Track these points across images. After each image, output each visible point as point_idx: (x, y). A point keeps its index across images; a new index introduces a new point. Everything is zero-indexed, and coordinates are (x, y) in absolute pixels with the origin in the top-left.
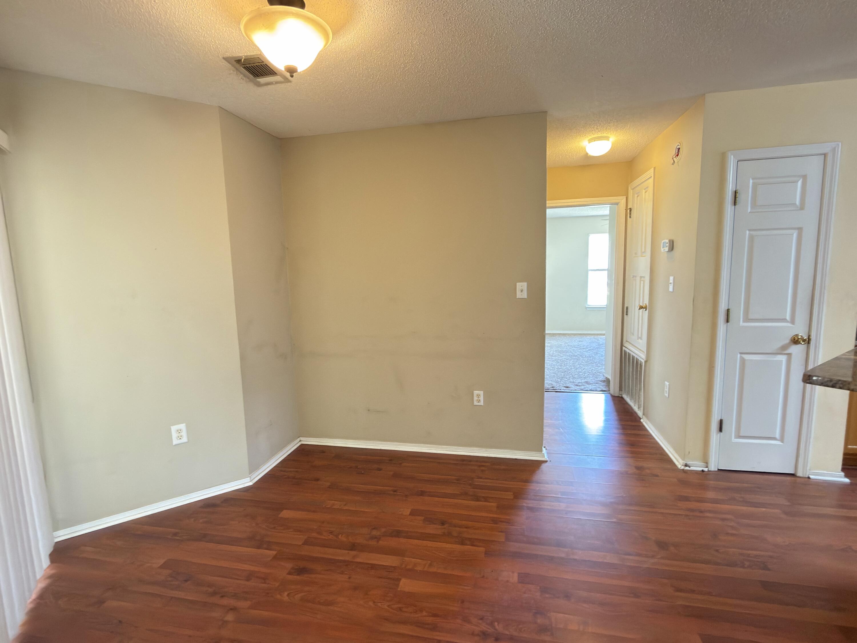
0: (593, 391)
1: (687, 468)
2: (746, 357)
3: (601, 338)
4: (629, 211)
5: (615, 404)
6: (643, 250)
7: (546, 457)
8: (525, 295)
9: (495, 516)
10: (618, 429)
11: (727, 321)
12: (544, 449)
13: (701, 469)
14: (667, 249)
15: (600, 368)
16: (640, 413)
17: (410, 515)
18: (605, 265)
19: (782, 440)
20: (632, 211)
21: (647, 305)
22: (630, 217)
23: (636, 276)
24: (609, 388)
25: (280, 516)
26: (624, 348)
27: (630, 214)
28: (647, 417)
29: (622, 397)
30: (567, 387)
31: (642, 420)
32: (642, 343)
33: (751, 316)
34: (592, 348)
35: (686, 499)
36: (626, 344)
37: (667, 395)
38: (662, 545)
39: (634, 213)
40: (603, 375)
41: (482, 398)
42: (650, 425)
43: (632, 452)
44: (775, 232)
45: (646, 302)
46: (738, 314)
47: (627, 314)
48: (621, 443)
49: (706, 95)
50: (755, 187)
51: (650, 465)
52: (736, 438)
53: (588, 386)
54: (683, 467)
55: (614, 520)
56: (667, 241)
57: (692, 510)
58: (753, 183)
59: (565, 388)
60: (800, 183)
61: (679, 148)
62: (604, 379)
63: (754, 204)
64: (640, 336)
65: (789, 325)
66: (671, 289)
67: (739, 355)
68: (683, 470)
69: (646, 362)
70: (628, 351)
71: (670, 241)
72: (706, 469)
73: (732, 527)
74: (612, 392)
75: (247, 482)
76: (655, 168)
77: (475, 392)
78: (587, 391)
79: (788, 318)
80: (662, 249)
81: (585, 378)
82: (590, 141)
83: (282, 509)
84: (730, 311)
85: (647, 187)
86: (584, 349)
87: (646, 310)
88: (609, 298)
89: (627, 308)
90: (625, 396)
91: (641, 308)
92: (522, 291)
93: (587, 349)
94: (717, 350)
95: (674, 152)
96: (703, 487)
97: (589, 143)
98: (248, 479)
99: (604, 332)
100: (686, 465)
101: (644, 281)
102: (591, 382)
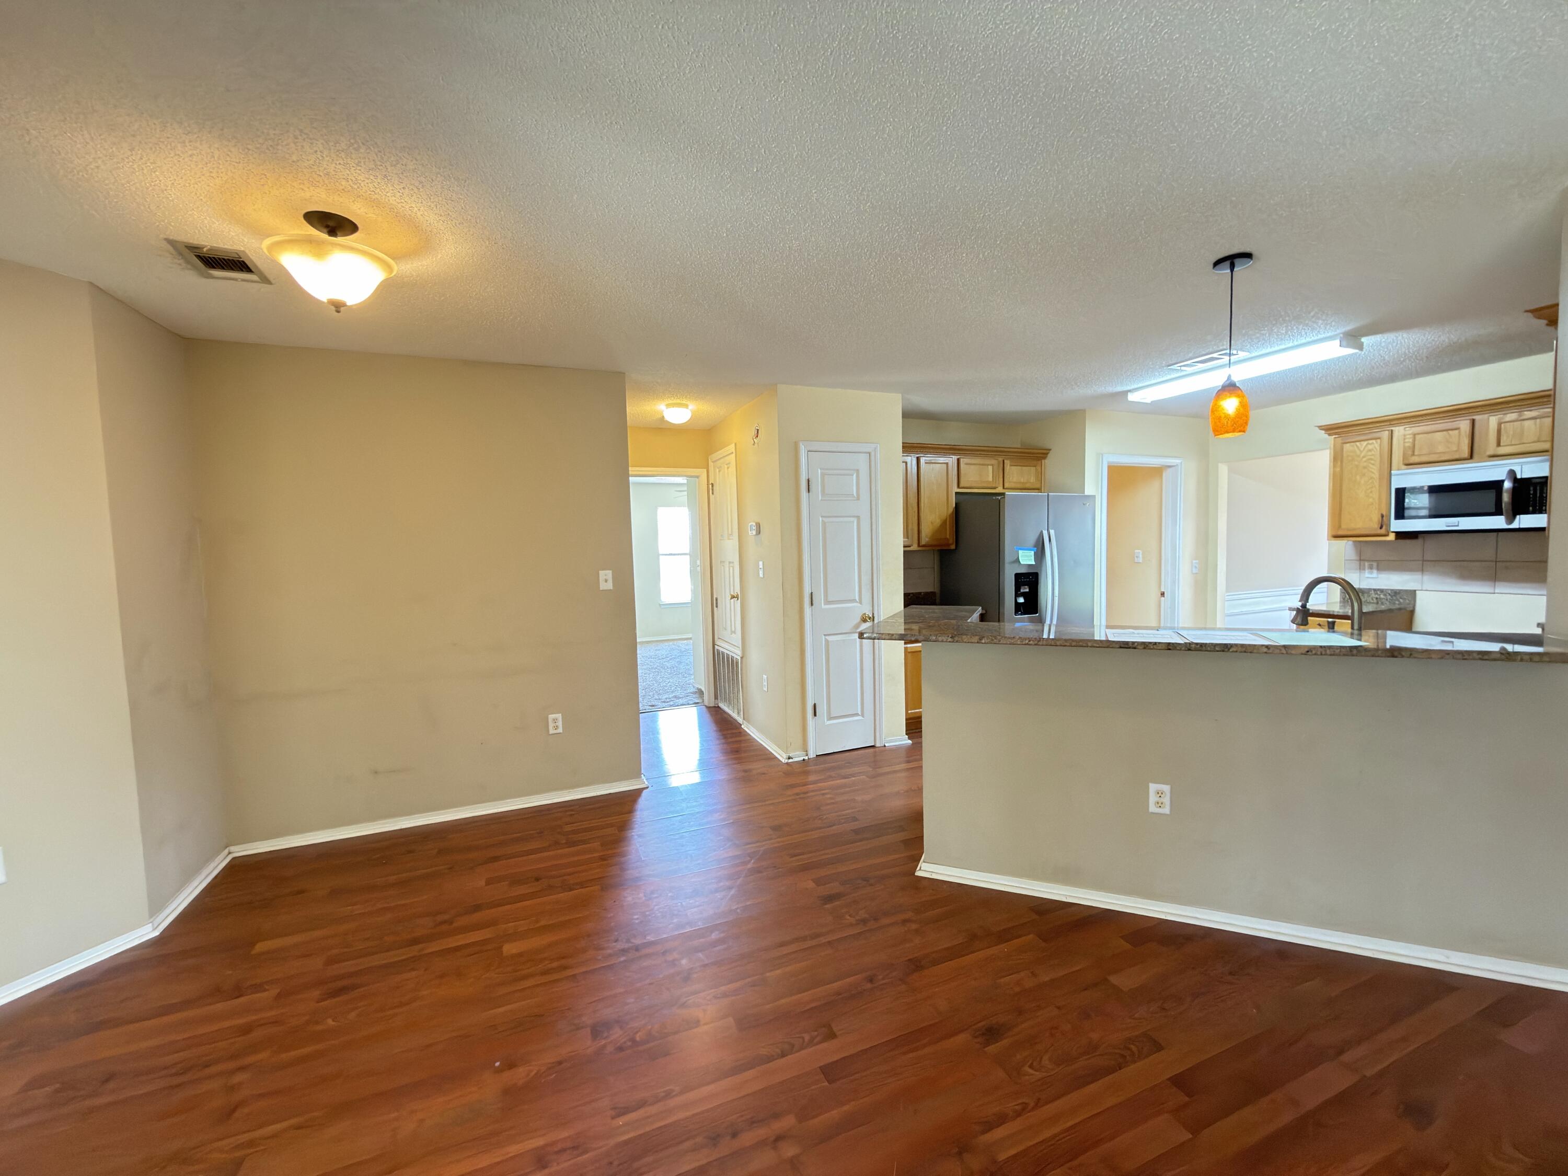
0: (685, 705)
1: (791, 760)
2: (830, 638)
3: (682, 644)
4: (711, 487)
5: (712, 715)
6: (730, 533)
7: (646, 783)
8: (609, 586)
9: (601, 854)
10: (718, 739)
11: (812, 604)
12: (642, 775)
13: (802, 759)
14: (754, 533)
15: (687, 679)
16: (740, 720)
17: (486, 885)
18: (686, 547)
19: (863, 715)
20: (714, 487)
21: (739, 593)
22: (713, 493)
23: (724, 562)
24: (703, 700)
25: (253, 952)
26: (716, 646)
27: (713, 490)
28: (748, 722)
29: (718, 707)
30: (653, 706)
31: (742, 726)
32: (737, 638)
33: (830, 599)
34: (673, 656)
35: (792, 786)
36: (718, 642)
37: (765, 689)
38: (775, 828)
39: (716, 488)
40: (694, 687)
41: (560, 724)
42: (752, 728)
43: (736, 759)
44: (842, 519)
45: (738, 590)
46: (819, 598)
47: (717, 607)
48: (726, 753)
49: (778, 385)
50: (823, 475)
51: (757, 767)
52: (828, 720)
53: (678, 701)
54: (786, 761)
55: (732, 821)
56: (754, 524)
57: (797, 794)
58: (821, 473)
59: (651, 708)
60: (855, 475)
61: (758, 430)
62: (694, 690)
63: (823, 493)
64: (733, 630)
65: (859, 605)
66: (761, 575)
67: (823, 637)
68: (787, 763)
69: (742, 658)
70: (721, 649)
71: (756, 524)
72: (806, 758)
73: (831, 798)
74: (706, 703)
75: (148, 932)
76: (736, 444)
77: (550, 716)
78: (678, 706)
79: (857, 598)
80: (750, 532)
81: (673, 692)
82: (668, 406)
83: (253, 944)
84: (813, 594)
85: (729, 463)
86: (663, 659)
87: (738, 599)
88: (694, 592)
89: (717, 600)
90: (722, 705)
91: (733, 597)
92: (606, 581)
93: (668, 659)
94: (806, 633)
95: (754, 432)
96: (806, 773)
97: (667, 408)
98: (149, 927)
99: (690, 636)
100: (789, 758)
101: (733, 567)
102: (681, 696)
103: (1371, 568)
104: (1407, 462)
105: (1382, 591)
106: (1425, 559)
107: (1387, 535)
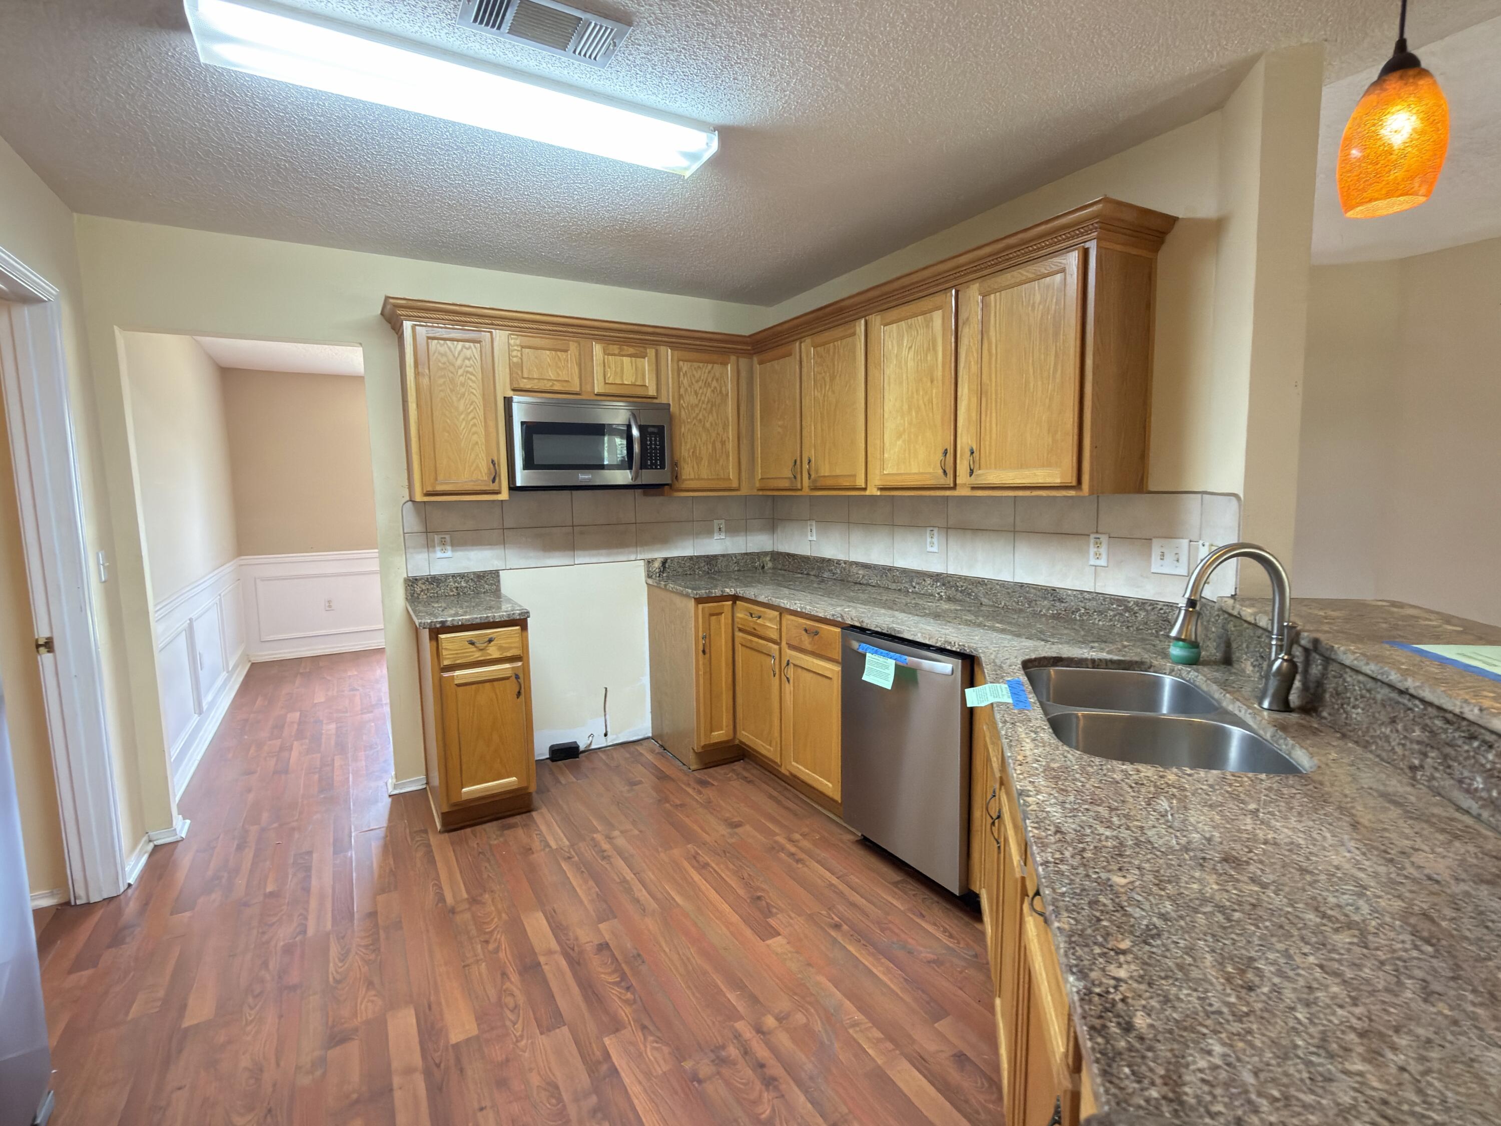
103: (443, 543)
104: (515, 386)
105: (462, 576)
106: (506, 525)
107: (498, 493)
